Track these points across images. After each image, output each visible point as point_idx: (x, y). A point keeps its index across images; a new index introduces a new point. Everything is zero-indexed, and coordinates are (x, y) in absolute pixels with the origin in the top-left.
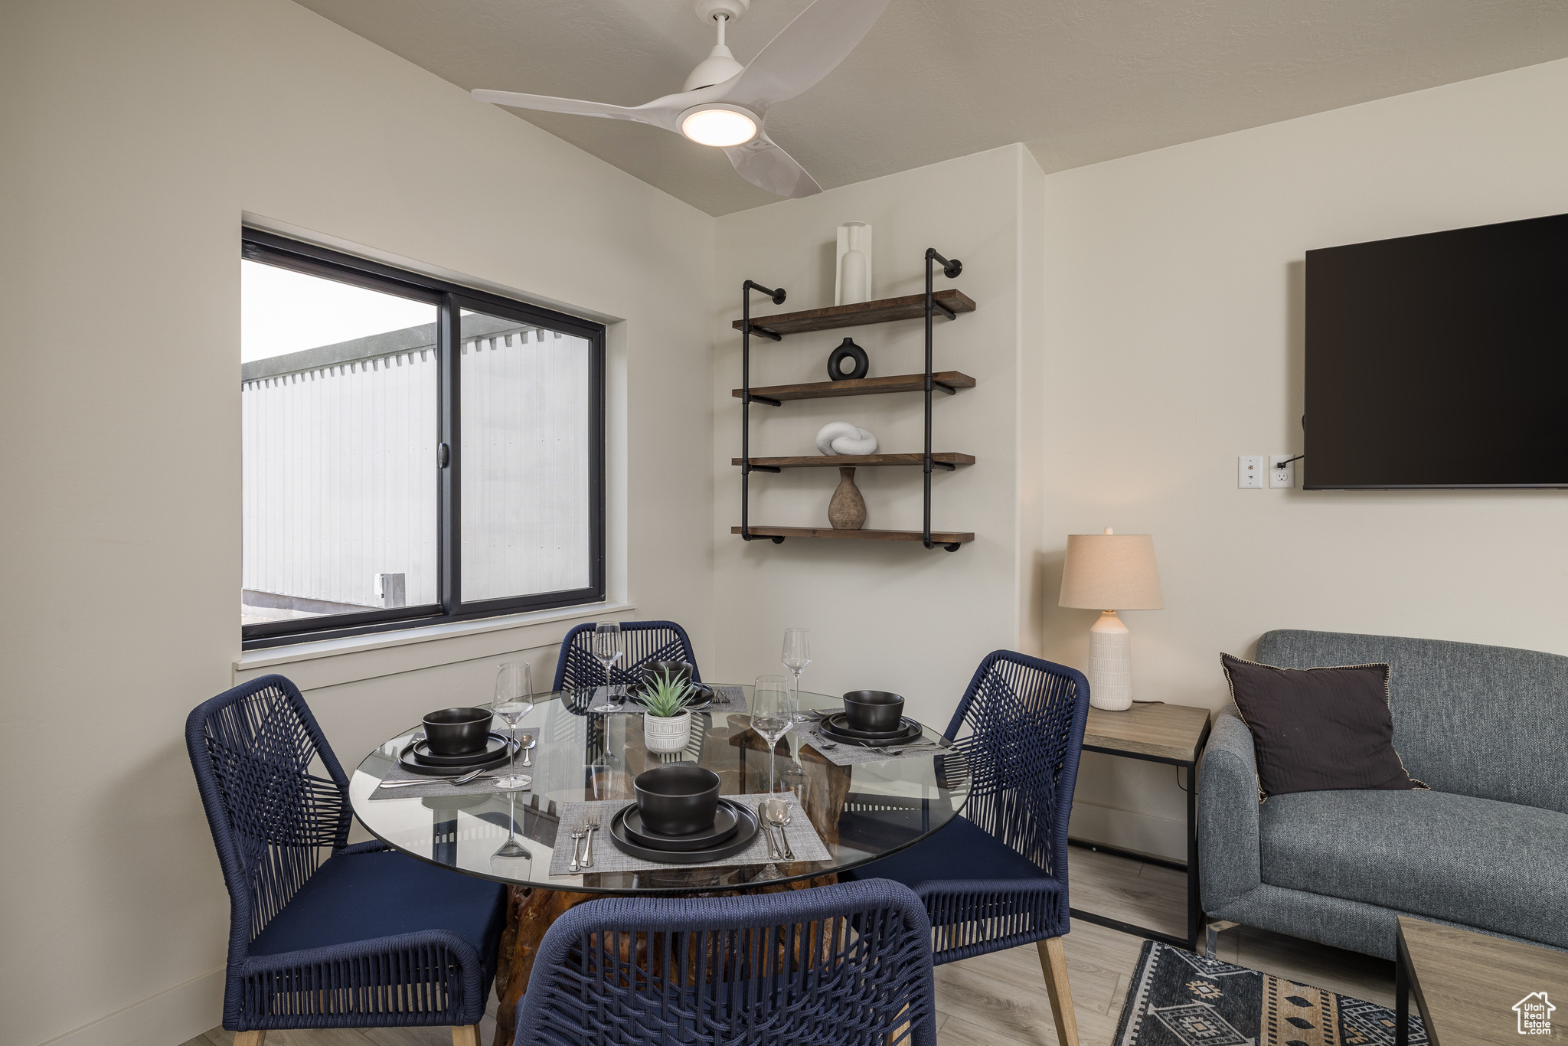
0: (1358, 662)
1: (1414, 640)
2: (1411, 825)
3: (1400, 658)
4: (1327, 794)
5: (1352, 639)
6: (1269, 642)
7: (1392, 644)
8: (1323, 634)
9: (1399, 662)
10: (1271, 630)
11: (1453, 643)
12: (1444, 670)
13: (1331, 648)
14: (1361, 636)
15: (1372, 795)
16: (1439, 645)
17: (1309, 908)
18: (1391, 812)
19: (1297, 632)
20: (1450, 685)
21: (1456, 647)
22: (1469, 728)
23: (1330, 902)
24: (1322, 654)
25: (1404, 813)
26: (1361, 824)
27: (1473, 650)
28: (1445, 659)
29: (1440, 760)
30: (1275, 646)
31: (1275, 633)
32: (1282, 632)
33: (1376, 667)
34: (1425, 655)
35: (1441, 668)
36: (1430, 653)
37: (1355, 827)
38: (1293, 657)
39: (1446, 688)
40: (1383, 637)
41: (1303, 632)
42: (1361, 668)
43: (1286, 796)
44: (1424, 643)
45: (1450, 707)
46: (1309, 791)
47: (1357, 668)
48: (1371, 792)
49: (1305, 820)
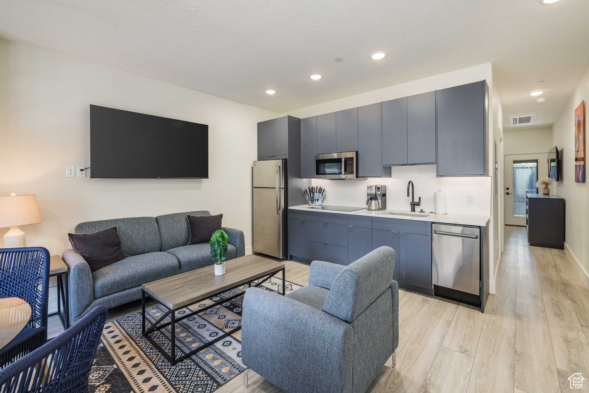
0: (109, 228)
1: (122, 219)
2: (132, 265)
3: (119, 224)
4: (108, 266)
5: (106, 222)
6: (80, 227)
7: (116, 221)
8: (97, 222)
9: (119, 225)
10: (80, 223)
11: (131, 218)
12: (130, 225)
13: (101, 225)
14: (108, 220)
15: (119, 262)
16: (128, 219)
17: (108, 299)
18: (127, 264)
19: (89, 222)
20: (132, 229)
21: (132, 219)
22: (136, 238)
23: (114, 295)
24: (98, 227)
25: (129, 263)
26: (121, 270)
27: (135, 219)
28: (130, 222)
29: (131, 248)
30: (83, 228)
31: (82, 224)
32: (84, 223)
33: (114, 228)
34: (125, 222)
35: (129, 225)
36: (126, 221)
37: (120, 271)
38: (89, 230)
39: (131, 230)
40: (114, 219)
41: (91, 222)
42: (110, 229)
43: (96, 271)
44: (124, 219)
45: (132, 234)
46: (102, 267)
47: (109, 229)
48: (118, 262)
49: (106, 275)
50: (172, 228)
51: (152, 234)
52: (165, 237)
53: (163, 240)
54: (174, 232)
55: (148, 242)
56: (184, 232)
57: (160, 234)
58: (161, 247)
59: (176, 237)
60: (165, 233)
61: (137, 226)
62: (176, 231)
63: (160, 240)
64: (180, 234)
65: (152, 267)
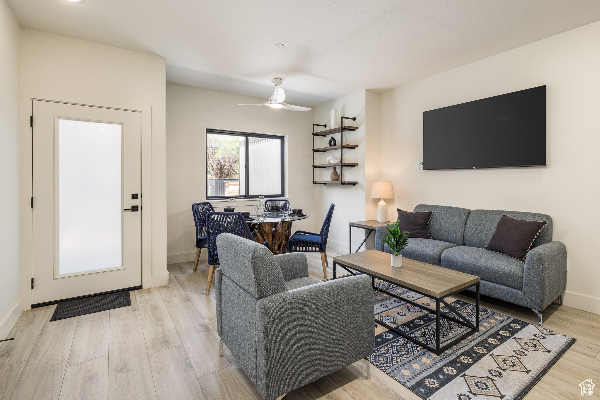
7: (433, 206)
9: (435, 211)
13: (425, 208)
22: (444, 226)
28: (445, 210)
30: (416, 208)
33: (430, 212)
34: (442, 209)
35: (443, 212)
38: (418, 210)
39: (442, 217)
41: (423, 205)
44: (443, 207)
45: (442, 221)
50: (479, 225)
51: (457, 226)
52: (468, 233)
53: (465, 234)
54: (480, 230)
55: (452, 233)
56: (491, 233)
57: (465, 227)
58: (464, 241)
59: (481, 236)
60: (469, 228)
61: (448, 215)
62: (482, 229)
63: (463, 234)
64: (486, 234)
65: (416, 249)
